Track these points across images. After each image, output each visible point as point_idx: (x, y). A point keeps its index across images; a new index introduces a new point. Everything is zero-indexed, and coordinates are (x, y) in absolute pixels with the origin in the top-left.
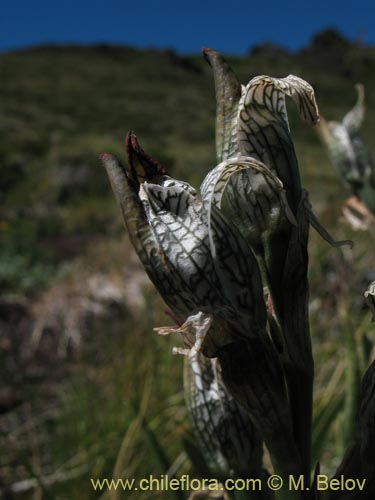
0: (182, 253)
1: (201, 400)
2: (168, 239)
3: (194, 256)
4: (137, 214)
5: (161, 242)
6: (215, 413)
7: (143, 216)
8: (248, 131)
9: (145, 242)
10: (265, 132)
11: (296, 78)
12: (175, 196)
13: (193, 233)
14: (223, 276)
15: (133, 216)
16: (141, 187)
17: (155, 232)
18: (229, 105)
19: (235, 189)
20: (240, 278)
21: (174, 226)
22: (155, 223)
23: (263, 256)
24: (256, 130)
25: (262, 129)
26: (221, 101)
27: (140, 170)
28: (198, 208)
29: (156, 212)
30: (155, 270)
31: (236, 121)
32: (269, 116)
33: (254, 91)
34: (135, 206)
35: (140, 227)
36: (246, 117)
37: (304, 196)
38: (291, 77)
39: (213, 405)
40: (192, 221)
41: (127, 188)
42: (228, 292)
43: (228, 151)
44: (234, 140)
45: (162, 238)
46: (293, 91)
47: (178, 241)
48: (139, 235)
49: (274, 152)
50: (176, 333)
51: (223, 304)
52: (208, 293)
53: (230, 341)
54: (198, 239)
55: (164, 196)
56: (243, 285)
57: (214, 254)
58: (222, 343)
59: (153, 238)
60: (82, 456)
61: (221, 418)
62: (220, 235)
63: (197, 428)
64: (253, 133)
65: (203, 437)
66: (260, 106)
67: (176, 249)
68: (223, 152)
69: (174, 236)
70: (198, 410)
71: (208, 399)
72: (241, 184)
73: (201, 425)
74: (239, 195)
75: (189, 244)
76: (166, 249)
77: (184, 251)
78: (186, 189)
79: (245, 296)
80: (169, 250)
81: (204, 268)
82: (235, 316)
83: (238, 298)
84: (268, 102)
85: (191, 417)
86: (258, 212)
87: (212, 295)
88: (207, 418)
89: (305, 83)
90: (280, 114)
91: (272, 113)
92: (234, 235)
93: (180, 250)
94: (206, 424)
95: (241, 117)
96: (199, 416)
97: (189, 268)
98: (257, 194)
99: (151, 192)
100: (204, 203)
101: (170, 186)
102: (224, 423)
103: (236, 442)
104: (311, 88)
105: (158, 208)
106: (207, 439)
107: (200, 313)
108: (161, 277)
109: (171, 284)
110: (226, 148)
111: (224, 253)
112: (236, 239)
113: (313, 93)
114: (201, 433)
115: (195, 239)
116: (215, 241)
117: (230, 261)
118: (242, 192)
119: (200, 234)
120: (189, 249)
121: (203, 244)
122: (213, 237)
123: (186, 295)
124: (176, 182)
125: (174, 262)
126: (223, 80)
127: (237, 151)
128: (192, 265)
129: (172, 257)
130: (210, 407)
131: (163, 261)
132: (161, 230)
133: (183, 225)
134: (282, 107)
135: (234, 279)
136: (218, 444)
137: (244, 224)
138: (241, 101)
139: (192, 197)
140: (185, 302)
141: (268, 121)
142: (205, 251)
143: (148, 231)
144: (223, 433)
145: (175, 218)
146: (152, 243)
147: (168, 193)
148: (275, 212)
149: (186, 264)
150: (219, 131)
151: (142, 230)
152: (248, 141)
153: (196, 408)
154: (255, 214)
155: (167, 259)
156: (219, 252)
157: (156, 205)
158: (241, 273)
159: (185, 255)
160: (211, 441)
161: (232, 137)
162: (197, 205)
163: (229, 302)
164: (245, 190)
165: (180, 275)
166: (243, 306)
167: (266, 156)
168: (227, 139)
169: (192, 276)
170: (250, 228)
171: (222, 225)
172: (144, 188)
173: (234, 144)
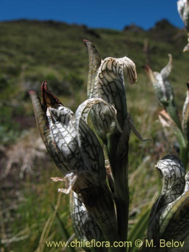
0: (64, 144)
1: (77, 211)
2: (58, 136)
3: (70, 146)
4: (44, 123)
5: (55, 138)
6: (83, 218)
7: (47, 124)
8: (102, 84)
9: (47, 137)
10: (111, 85)
11: (128, 59)
12: (63, 115)
13: (71, 134)
14: (84, 156)
15: (42, 124)
16: (48, 109)
17: (52, 132)
18: (94, 69)
19: (95, 111)
20: (93, 157)
21: (62, 130)
22: (53, 128)
23: (107, 145)
24: (106, 83)
25: (109, 83)
26: (91, 67)
27: (48, 100)
28: (74, 122)
29: (54, 122)
30: (51, 151)
31: (97, 78)
32: (114, 76)
33: (107, 63)
34: (43, 119)
35: (46, 130)
36: (102, 77)
37: (128, 116)
38: (125, 58)
39: (82, 213)
40: (71, 128)
41: (40, 110)
42: (86, 163)
43: (92, 93)
44: (96, 88)
45: (55, 135)
46: (125, 66)
47: (63, 137)
48: (45, 134)
49: (114, 94)
50: (61, 181)
51: (83, 169)
52: (76, 164)
53: (86, 187)
54: (73, 137)
55: (58, 115)
56: (94, 160)
57: (80, 145)
58: (82, 188)
59: (51, 136)
60: (27, 229)
61: (86, 220)
62: (84, 136)
63: (75, 224)
64: (104, 85)
65: (77, 229)
66: (110, 71)
67: (62, 141)
68: (90, 93)
69: (61, 135)
70: (76, 215)
71: (80, 210)
72: (97, 110)
73: (77, 223)
74: (96, 115)
75: (68, 139)
76: (57, 141)
77: (65, 143)
78: (69, 112)
79: (95, 165)
80: (58, 142)
81: (75, 151)
82: (89, 175)
83: (92, 166)
84: (114, 69)
85: (72, 218)
86: (105, 123)
87: (78, 165)
88: (79, 220)
89: (131, 61)
90: (120, 75)
91: (115, 75)
92: (90, 136)
93: (63, 142)
94: (79, 222)
95: (99, 76)
96: (76, 218)
97: (67, 152)
98: (105, 115)
99: (52, 112)
100: (76, 120)
101: (61, 110)
102: (87, 222)
103: (93, 232)
104: (134, 64)
105: (56, 120)
106: (79, 229)
107: (72, 173)
108: (54, 154)
109: (59, 158)
110: (92, 91)
111: (85, 145)
112: (92, 138)
113: (135, 67)
114: (76, 226)
115: (71, 137)
116: (80, 139)
117: (88, 149)
118: (98, 113)
119: (74, 135)
120: (68, 142)
121: (75, 140)
122: (80, 137)
123: (65, 164)
124: (65, 108)
125: (60, 148)
126: (93, 57)
127: (96, 93)
128: (69, 150)
129: (60, 145)
130: (81, 215)
131: (55, 147)
132: (55, 132)
133: (66, 130)
134: (121, 71)
135: (90, 157)
136: (84, 232)
137: (98, 129)
138: (100, 69)
139: (71, 116)
140: (66, 167)
141: (113, 79)
142: (76, 143)
143: (49, 132)
144: (87, 227)
145: (63, 126)
146: (50, 138)
147: (60, 113)
148: (113, 124)
149: (66, 150)
150: (89, 82)
151: (46, 131)
152: (102, 88)
153: (74, 214)
154: (104, 125)
155: (57, 146)
156: (82, 144)
157: (54, 118)
158: (93, 154)
159: (66, 145)
160: (81, 231)
161: (94, 86)
162: (73, 120)
163: (87, 168)
164: (100, 113)
165: (63, 155)
166: (94, 170)
167: (110, 97)
168: (92, 87)
169: (69, 155)
170: (101, 131)
171: (85, 131)
172: (49, 110)
173: (95, 89)
